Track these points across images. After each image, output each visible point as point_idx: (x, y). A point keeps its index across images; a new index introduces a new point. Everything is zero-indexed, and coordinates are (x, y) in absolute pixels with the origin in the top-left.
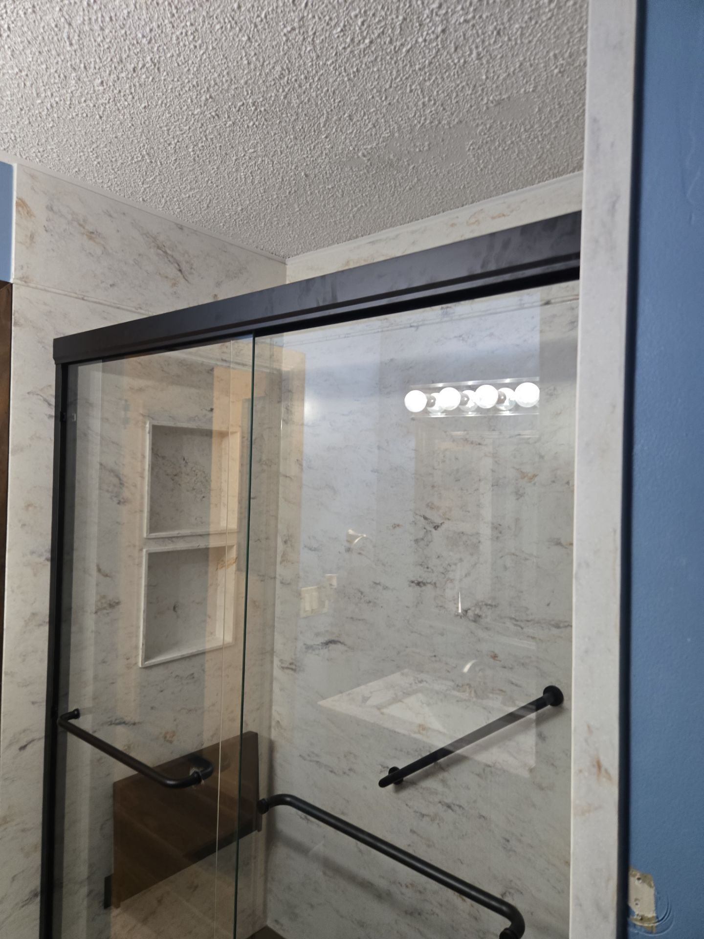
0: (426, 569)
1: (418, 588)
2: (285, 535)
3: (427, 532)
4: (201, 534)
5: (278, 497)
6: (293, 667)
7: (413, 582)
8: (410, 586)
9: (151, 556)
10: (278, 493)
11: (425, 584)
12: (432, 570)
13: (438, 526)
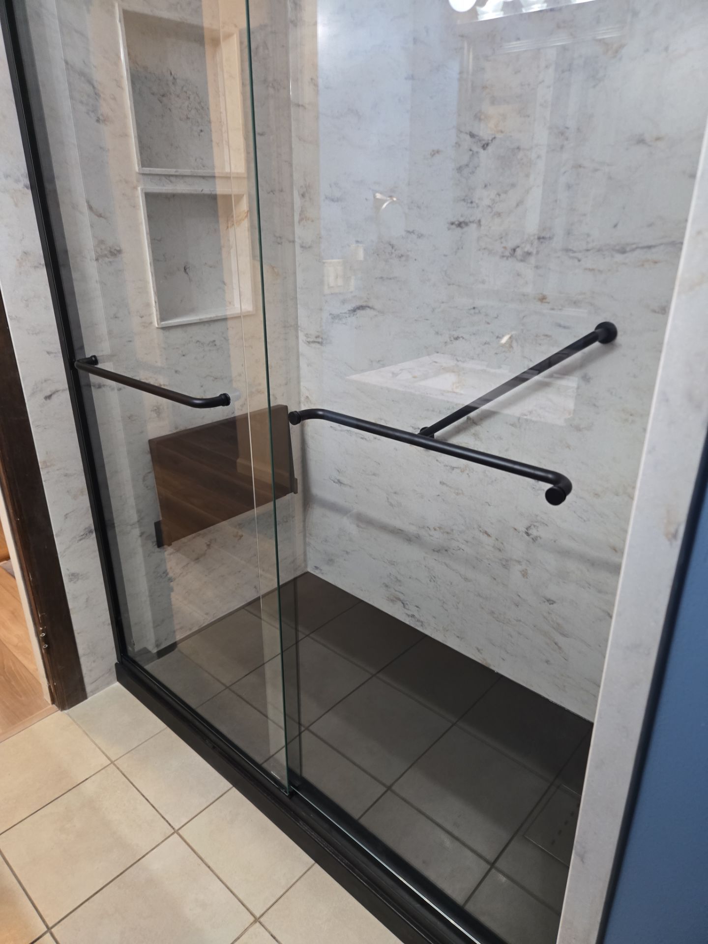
0: (469, 205)
1: (459, 231)
2: (301, 187)
3: (474, 154)
4: (204, 175)
5: (290, 137)
6: (319, 340)
7: (452, 224)
8: (449, 229)
9: (149, 196)
10: (290, 130)
11: (466, 224)
12: (477, 204)
13: (487, 144)
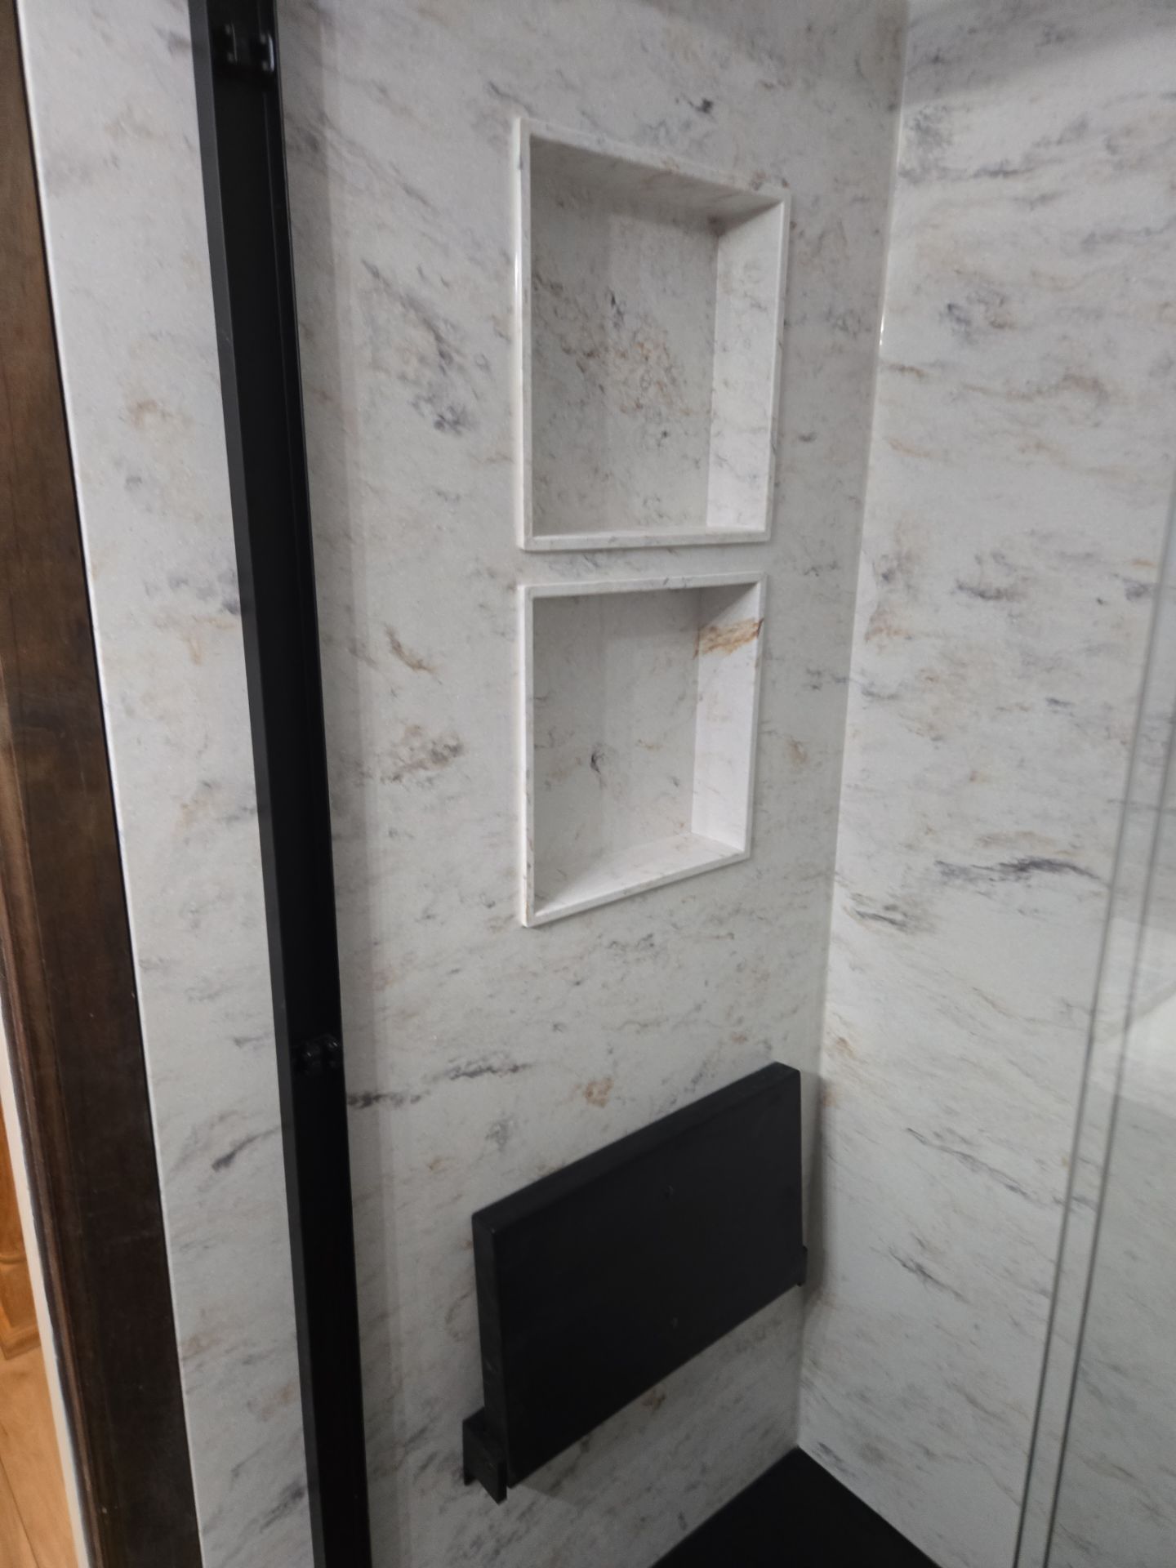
5: (868, 440)
6: (896, 917)
9: (542, 606)
10: (870, 426)
